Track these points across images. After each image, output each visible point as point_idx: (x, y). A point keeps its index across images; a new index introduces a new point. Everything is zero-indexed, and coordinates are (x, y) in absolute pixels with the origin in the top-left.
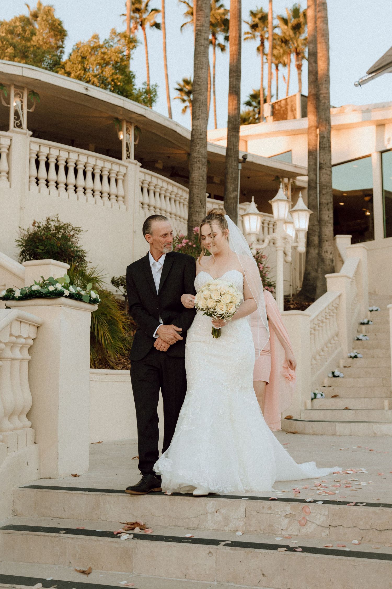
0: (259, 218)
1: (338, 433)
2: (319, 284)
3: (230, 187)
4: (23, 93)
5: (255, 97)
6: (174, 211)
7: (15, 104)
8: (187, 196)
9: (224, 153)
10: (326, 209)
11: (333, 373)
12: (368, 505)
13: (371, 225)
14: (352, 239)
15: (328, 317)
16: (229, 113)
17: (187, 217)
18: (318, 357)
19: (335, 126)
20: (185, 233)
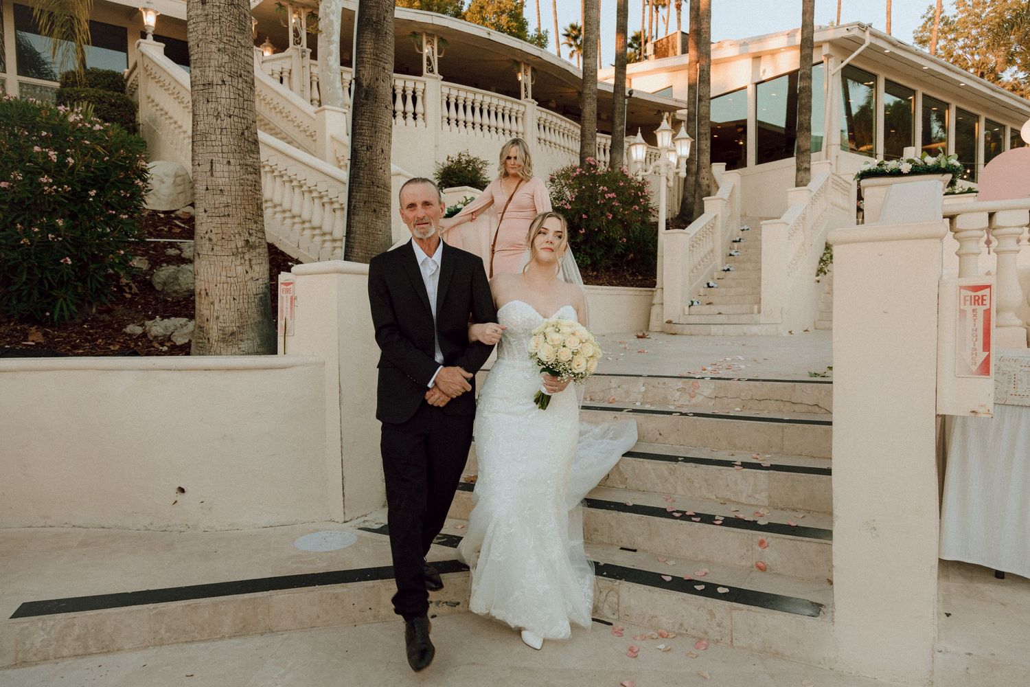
0: (645, 147)
1: (712, 334)
2: (696, 208)
3: (618, 121)
4: (433, 40)
5: (636, 38)
6: (567, 145)
7: (427, 51)
8: (579, 132)
9: (611, 90)
10: (704, 138)
11: (708, 284)
12: (749, 380)
13: (743, 154)
14: (726, 166)
15: (705, 235)
16: (617, 51)
17: (579, 151)
18: (695, 271)
19: (714, 60)
20: (577, 163)
